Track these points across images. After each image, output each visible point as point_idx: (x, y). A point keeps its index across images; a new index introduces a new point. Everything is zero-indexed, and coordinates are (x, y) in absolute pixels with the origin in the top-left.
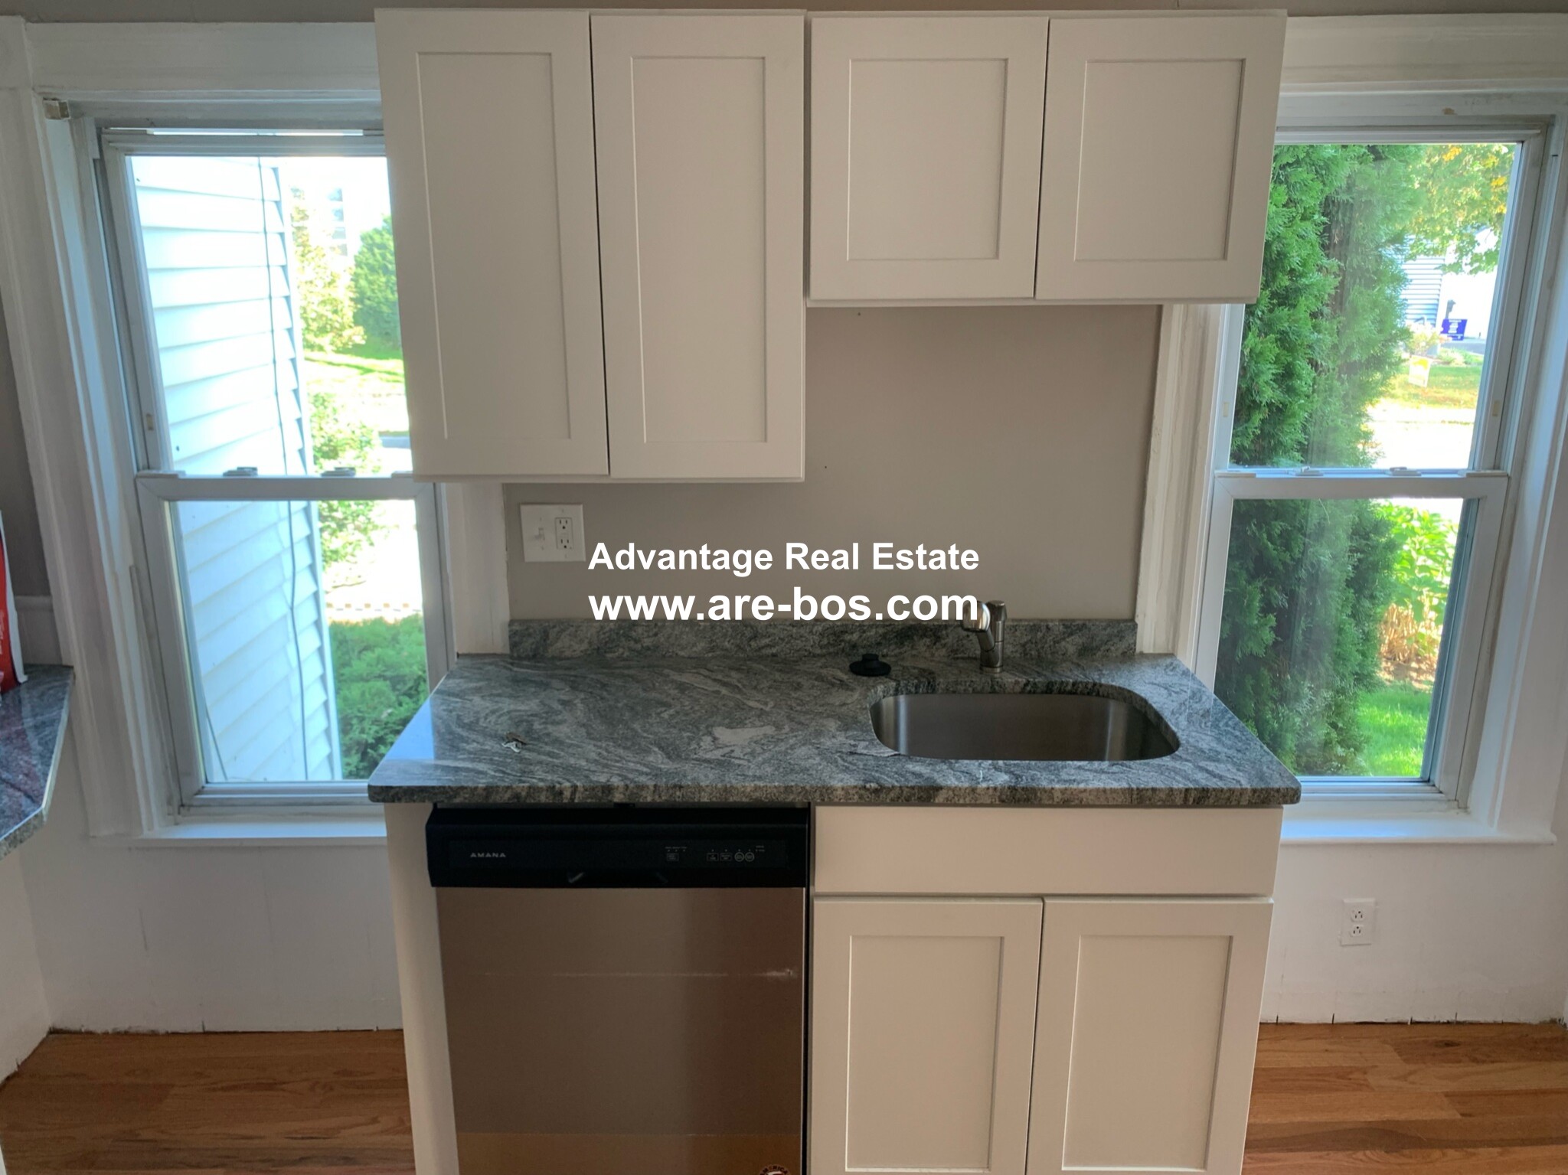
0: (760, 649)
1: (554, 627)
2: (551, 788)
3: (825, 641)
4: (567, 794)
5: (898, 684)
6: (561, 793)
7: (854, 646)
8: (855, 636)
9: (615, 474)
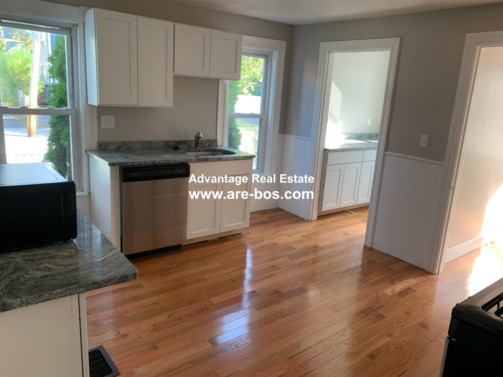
0: (152, 146)
1: (109, 143)
2: (145, 162)
3: (165, 145)
4: (148, 162)
5: (184, 150)
6: (147, 162)
7: (170, 145)
9: (139, 105)
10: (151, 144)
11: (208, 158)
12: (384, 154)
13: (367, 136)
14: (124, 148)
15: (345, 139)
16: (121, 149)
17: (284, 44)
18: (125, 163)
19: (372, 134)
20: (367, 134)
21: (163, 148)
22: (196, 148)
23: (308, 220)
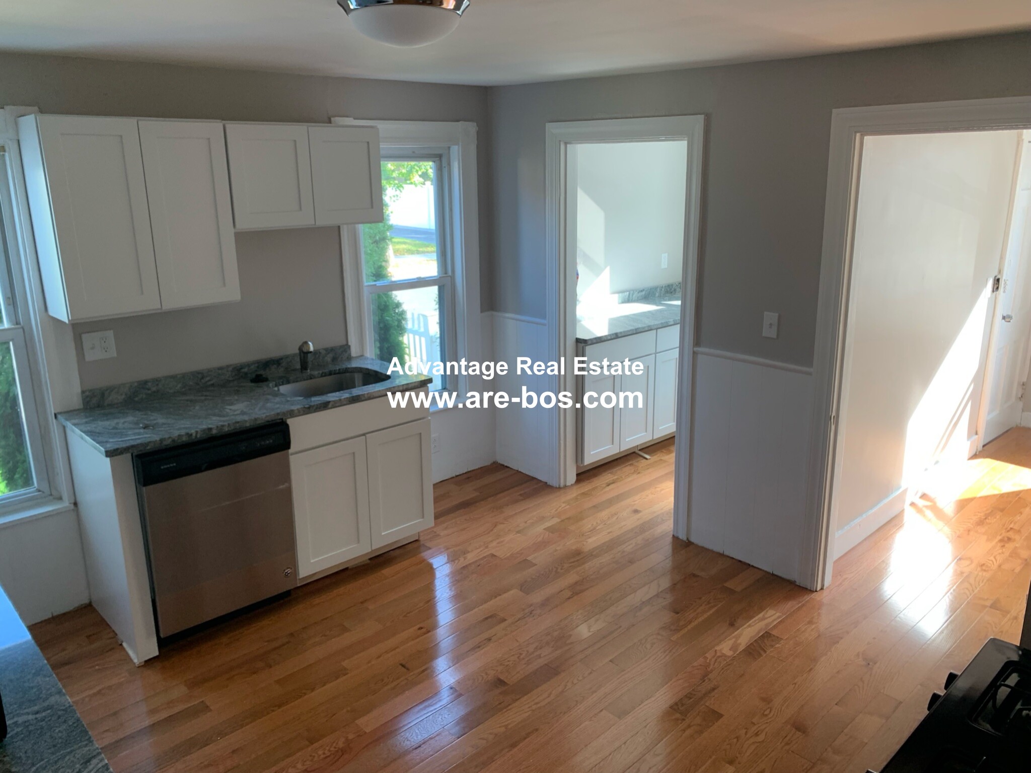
0: (206, 382)
1: (107, 390)
2: (187, 434)
3: (234, 374)
4: (194, 435)
5: (276, 383)
6: (191, 435)
7: (246, 374)
8: (246, 370)
9: (164, 308)
10: (203, 378)
11: (329, 402)
12: (694, 353)
13: (663, 290)
14: (144, 396)
15: (619, 303)
16: (136, 399)
17: (472, 128)
18: (142, 444)
19: (672, 285)
20: (662, 287)
21: (230, 381)
22: (304, 371)
23: (558, 486)
